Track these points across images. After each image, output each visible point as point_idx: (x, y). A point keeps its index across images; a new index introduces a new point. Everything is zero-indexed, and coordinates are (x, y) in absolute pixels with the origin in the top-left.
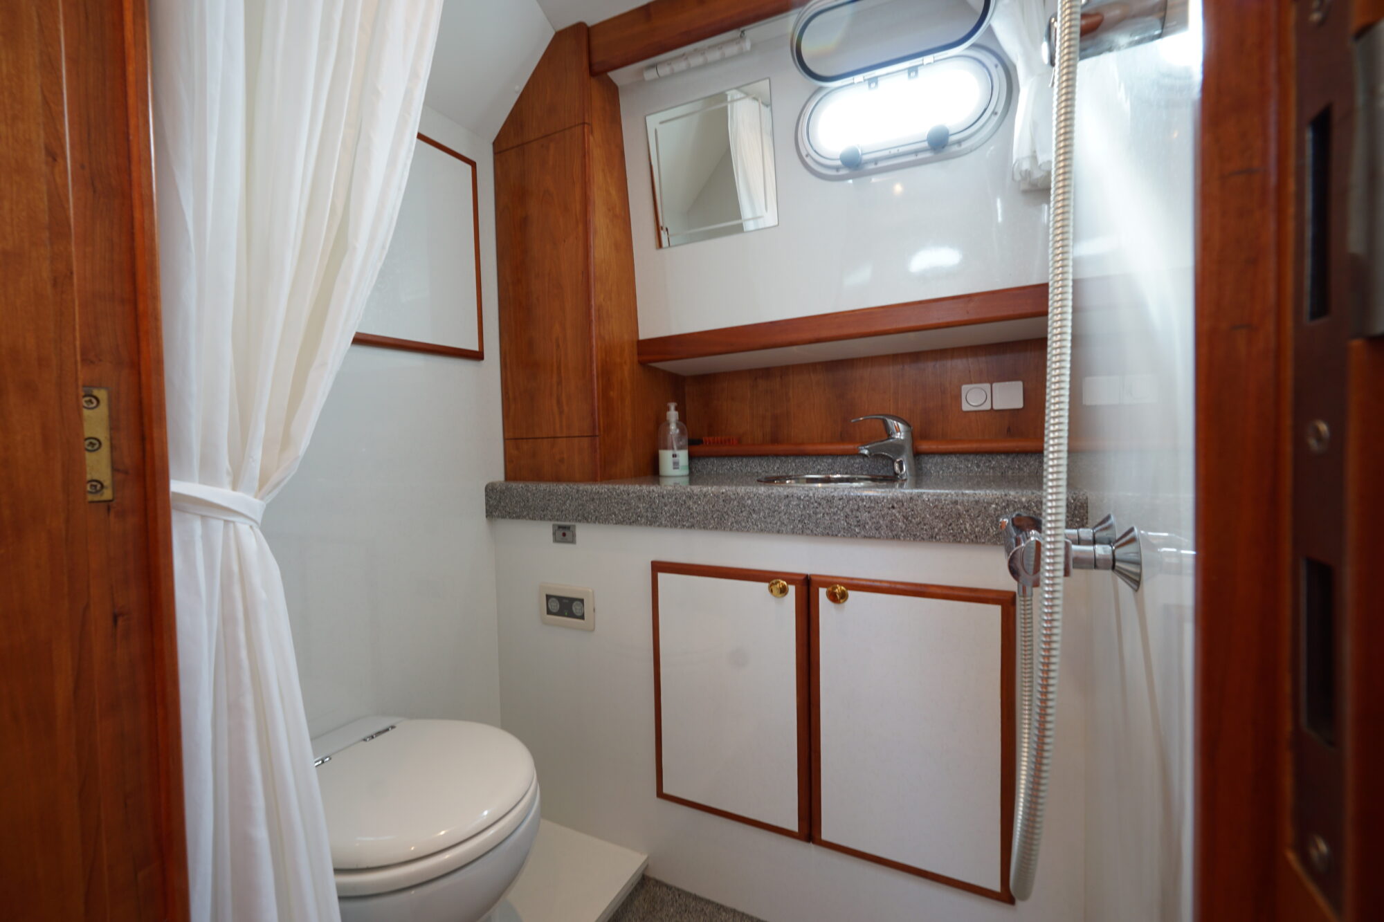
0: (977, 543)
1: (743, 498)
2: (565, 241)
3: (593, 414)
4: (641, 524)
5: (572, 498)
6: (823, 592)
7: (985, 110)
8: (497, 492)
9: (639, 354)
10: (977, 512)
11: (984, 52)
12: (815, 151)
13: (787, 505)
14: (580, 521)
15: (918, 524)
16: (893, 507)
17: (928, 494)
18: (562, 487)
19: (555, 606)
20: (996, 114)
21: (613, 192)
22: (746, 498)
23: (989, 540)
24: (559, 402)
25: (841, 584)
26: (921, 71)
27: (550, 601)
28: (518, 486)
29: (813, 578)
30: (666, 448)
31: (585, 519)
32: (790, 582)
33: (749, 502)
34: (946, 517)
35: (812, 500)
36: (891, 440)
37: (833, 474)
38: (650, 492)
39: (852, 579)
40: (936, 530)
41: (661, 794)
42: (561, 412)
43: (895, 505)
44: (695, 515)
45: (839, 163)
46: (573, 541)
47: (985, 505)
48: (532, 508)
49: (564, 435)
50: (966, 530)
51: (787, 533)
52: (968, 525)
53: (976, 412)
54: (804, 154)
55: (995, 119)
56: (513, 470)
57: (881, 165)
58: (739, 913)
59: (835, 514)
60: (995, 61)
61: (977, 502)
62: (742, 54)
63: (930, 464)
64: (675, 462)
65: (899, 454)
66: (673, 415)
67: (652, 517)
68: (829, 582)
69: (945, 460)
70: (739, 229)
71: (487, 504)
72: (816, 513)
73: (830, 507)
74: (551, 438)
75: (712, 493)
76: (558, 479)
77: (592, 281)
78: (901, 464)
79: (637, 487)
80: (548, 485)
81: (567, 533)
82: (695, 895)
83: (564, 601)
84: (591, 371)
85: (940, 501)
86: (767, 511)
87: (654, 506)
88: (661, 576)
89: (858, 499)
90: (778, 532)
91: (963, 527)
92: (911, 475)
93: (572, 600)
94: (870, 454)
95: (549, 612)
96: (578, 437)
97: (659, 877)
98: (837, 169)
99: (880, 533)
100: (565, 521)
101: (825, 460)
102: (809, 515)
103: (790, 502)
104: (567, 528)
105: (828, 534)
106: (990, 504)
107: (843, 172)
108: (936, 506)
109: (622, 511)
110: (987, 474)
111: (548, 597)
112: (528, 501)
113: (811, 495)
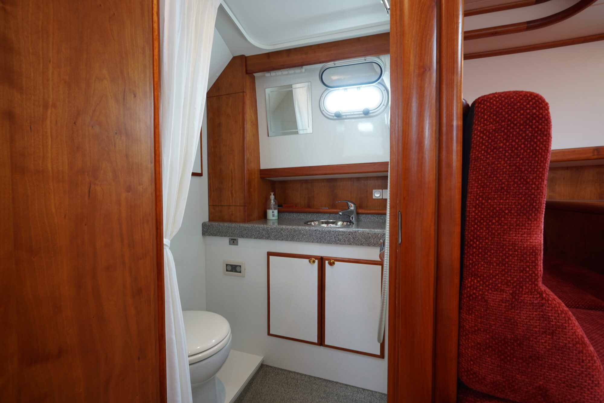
0: (375, 246)
1: (300, 230)
2: (235, 134)
3: (245, 198)
4: (264, 239)
5: (237, 229)
6: (327, 262)
7: (381, 104)
8: (207, 226)
9: (260, 174)
10: (375, 237)
11: (381, 85)
12: (326, 110)
13: (315, 233)
14: (240, 237)
15: (357, 240)
16: (350, 235)
17: (360, 230)
18: (233, 225)
19: (229, 268)
20: (384, 105)
21: (253, 115)
22: (302, 230)
23: (378, 245)
24: (232, 193)
25: (333, 259)
26: (361, 88)
27: (227, 266)
28: (215, 224)
29: (324, 257)
30: (269, 209)
31: (242, 237)
32: (316, 259)
33: (303, 232)
34: (366, 238)
35: (324, 232)
36: (349, 210)
37: (329, 220)
38: (267, 227)
39: (336, 258)
40: (363, 242)
41: (269, 334)
42: (232, 197)
43: (350, 234)
44: (284, 236)
45: (334, 115)
46: (237, 244)
47: (377, 234)
48: (221, 232)
49: (234, 205)
50: (372, 242)
51: (315, 242)
52: (372, 241)
53: (377, 199)
54: (322, 110)
55: (384, 107)
56: (212, 218)
57: (348, 117)
58: (296, 373)
59: (331, 236)
60: (384, 88)
61: (375, 234)
62: (301, 72)
63: (362, 217)
64: (273, 214)
65: (352, 215)
66: (272, 197)
67: (268, 236)
68: (329, 259)
69: (367, 216)
70: (297, 133)
71: (202, 230)
72: (325, 236)
73: (330, 234)
74: (228, 206)
75: (290, 228)
76: (230, 221)
77: (245, 149)
78: (352, 218)
79: (262, 225)
80: (228, 224)
81: (234, 241)
82: (281, 369)
83: (233, 266)
84: (245, 182)
85: (364, 233)
86: (309, 235)
87: (268, 233)
88: (271, 257)
89: (339, 232)
90: (312, 242)
91: (371, 241)
92: (355, 221)
93: (237, 266)
94: (342, 214)
95: (227, 270)
96: (239, 206)
97: (267, 364)
98: (333, 116)
99: (345, 243)
100: (234, 237)
101: (327, 215)
102: (323, 236)
103: (316, 232)
104: (235, 240)
105: (329, 243)
106: (379, 234)
107: (335, 118)
108: (363, 235)
109: (257, 234)
110: (380, 221)
111: (227, 265)
112: (220, 230)
113: (323, 230)
